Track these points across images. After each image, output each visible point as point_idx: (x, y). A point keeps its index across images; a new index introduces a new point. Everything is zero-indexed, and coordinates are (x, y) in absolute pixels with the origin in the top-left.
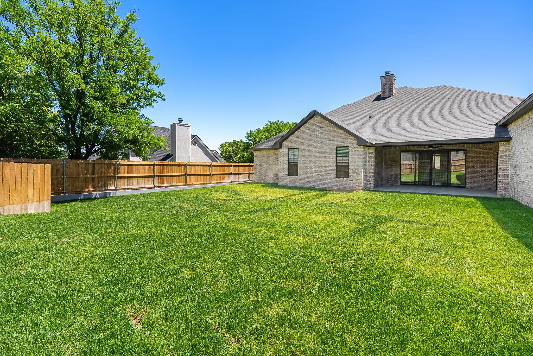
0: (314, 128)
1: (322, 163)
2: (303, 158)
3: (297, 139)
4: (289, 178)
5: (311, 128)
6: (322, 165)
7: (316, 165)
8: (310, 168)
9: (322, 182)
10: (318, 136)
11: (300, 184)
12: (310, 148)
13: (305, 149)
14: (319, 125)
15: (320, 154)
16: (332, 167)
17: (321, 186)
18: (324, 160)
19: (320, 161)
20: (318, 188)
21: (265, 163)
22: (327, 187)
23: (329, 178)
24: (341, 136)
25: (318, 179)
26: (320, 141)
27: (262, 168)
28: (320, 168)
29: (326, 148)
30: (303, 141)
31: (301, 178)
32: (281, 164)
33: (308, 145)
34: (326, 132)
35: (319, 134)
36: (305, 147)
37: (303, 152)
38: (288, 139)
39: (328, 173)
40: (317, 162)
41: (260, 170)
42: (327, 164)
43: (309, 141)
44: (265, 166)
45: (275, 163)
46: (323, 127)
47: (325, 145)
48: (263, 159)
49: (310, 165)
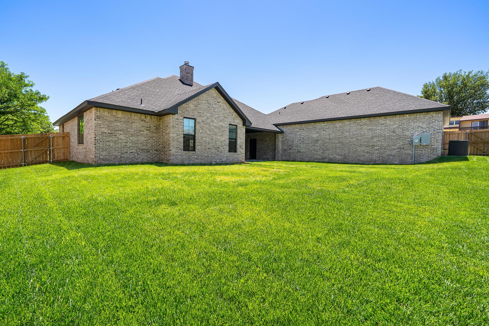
0: (212, 101)
1: (219, 137)
2: (201, 131)
3: (195, 108)
4: (185, 153)
5: (209, 99)
6: (218, 140)
7: (214, 139)
8: (208, 142)
9: (219, 157)
10: (216, 111)
11: (198, 161)
12: (209, 121)
13: (204, 121)
14: (216, 99)
15: (217, 129)
16: (226, 142)
17: (218, 161)
18: (220, 135)
19: (217, 136)
20: (215, 163)
21: (121, 132)
22: (222, 162)
23: (224, 153)
24: (232, 115)
25: (215, 154)
26: (217, 116)
27: (116, 139)
28: (217, 142)
29: (222, 123)
30: (202, 112)
31: (199, 153)
32: (175, 135)
33: (206, 118)
34: (221, 108)
35: (216, 108)
36: (203, 119)
37: (201, 124)
38: (183, 105)
39: (223, 148)
40: (215, 137)
41: (111, 144)
42: (223, 139)
43: (207, 113)
44: (122, 137)
45: (142, 133)
46: (219, 103)
47: (221, 121)
48: (118, 124)
49: (208, 140)
